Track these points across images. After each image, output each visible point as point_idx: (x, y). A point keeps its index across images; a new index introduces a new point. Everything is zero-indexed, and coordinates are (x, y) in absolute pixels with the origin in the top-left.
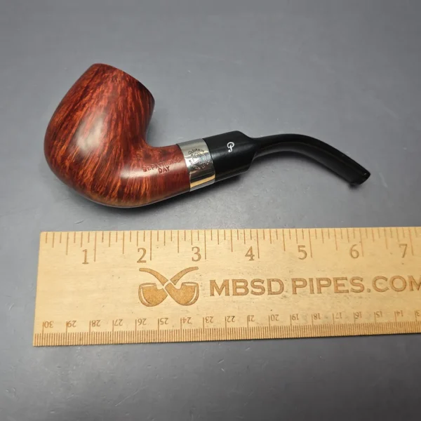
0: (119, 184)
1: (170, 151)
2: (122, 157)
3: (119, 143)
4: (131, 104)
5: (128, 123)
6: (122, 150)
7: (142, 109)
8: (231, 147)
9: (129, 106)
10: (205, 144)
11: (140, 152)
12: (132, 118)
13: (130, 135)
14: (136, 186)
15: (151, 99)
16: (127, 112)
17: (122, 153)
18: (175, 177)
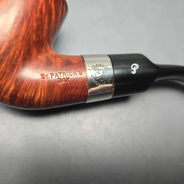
0: (12, 88)
1: (73, 61)
2: (20, 59)
3: (20, 45)
4: (42, 6)
5: (35, 25)
6: (22, 52)
7: (54, 13)
8: (135, 68)
9: (39, 7)
10: (109, 59)
11: (42, 57)
12: (40, 20)
13: (34, 37)
14: (30, 94)
15: (65, 7)
16: (36, 13)
17: (22, 55)
18: (74, 90)
